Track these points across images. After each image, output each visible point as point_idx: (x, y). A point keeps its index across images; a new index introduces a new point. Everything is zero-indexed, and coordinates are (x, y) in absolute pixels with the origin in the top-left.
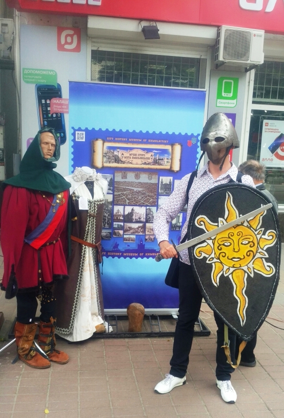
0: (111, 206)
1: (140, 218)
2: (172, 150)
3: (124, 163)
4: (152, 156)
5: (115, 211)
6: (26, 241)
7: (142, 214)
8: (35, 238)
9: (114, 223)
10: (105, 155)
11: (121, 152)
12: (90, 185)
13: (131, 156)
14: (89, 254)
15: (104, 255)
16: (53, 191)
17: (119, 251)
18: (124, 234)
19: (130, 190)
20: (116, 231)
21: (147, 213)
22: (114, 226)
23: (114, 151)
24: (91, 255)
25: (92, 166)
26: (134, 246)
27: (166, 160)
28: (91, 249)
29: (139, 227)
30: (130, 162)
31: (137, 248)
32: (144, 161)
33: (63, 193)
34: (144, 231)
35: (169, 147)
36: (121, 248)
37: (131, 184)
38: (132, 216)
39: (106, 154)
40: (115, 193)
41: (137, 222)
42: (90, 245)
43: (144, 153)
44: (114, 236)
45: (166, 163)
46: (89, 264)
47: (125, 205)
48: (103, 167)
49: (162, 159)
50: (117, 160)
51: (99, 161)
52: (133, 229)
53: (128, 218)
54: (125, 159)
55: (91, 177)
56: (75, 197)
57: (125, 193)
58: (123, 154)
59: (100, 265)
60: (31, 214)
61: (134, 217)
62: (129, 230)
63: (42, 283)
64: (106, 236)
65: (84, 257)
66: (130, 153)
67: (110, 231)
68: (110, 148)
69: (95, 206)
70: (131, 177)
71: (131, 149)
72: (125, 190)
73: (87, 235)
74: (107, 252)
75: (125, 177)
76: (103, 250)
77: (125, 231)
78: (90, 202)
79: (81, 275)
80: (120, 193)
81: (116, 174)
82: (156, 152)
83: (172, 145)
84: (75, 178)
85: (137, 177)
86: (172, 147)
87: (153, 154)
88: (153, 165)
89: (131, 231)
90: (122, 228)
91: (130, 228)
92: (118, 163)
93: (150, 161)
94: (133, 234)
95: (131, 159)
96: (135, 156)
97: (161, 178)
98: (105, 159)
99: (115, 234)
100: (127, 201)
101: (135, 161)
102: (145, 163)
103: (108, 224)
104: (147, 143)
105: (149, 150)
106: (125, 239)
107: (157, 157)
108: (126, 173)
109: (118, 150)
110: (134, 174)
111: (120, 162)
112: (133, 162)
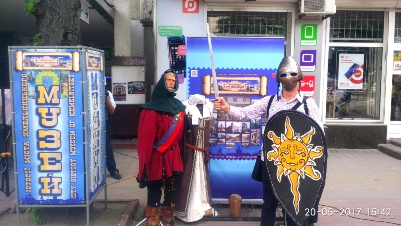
0: (216, 122)
1: (237, 130)
3: (225, 91)
5: (219, 125)
6: (155, 147)
7: (239, 127)
8: (161, 145)
9: (219, 134)
10: (211, 86)
11: (223, 83)
12: (200, 107)
13: (230, 86)
14: (199, 157)
15: (211, 158)
16: (173, 112)
17: (222, 155)
18: (225, 142)
20: (220, 139)
21: (243, 126)
22: (219, 136)
23: (218, 83)
24: (201, 157)
25: (203, 93)
26: (233, 151)
27: (256, 88)
28: (201, 152)
29: (237, 136)
30: (230, 90)
31: (235, 152)
33: (180, 113)
34: (241, 140)
35: (258, 79)
36: (224, 152)
38: (232, 128)
41: (235, 133)
42: (200, 150)
43: (240, 84)
45: (256, 90)
46: (200, 164)
47: (226, 121)
48: (210, 94)
49: (253, 87)
50: (220, 89)
51: (207, 91)
53: (229, 130)
54: (226, 88)
55: (201, 101)
56: (190, 115)
58: (224, 85)
59: (208, 164)
60: (158, 128)
61: (233, 129)
62: (229, 139)
63: (165, 177)
64: (213, 143)
65: (196, 158)
66: (230, 84)
67: (215, 139)
69: (203, 122)
70: (230, 100)
71: (230, 81)
73: (198, 142)
74: (214, 155)
76: (210, 153)
77: (226, 140)
78: (200, 119)
79: (194, 172)
82: (248, 82)
83: (260, 77)
84: (190, 102)
85: (235, 100)
86: (260, 79)
87: (246, 84)
88: (246, 91)
89: (231, 139)
90: (224, 137)
91: (230, 137)
92: (221, 91)
93: (244, 89)
94: (232, 141)
95: (231, 88)
96: (233, 86)
97: (252, 101)
98: (211, 89)
99: (219, 142)
101: (233, 89)
102: (241, 91)
103: (214, 134)
104: (242, 76)
105: (243, 81)
106: (226, 146)
107: (249, 86)
108: (227, 98)
109: (221, 82)
110: (233, 98)
111: (223, 90)
112: (232, 90)
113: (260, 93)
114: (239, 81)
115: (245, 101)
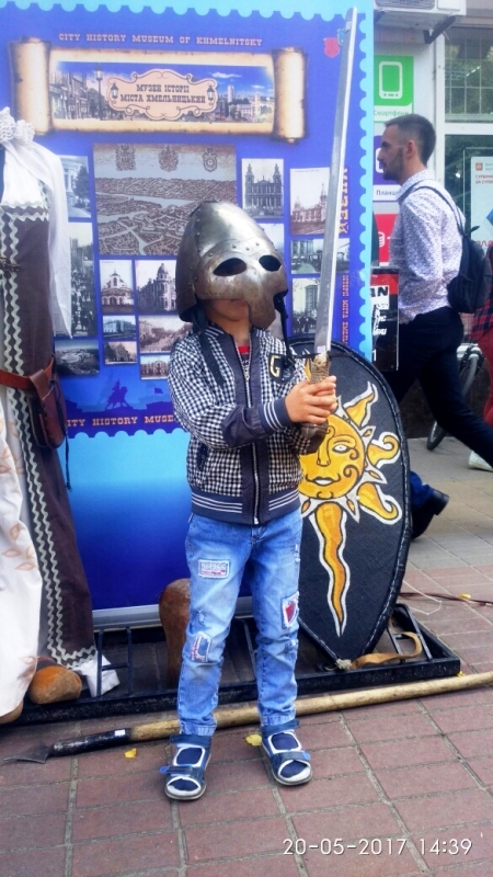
0: (89, 263)
2: (276, 68)
3: (121, 118)
4: (210, 90)
5: (105, 278)
9: (106, 319)
10: (56, 90)
11: (108, 79)
13: (144, 94)
15: (78, 429)
17: (129, 411)
18: (139, 355)
19: (149, 206)
20: (114, 345)
22: (107, 329)
23: (84, 77)
27: (258, 104)
28: (9, 395)
30: (142, 111)
32: (186, 108)
35: (263, 61)
36: (135, 399)
37: (150, 186)
38: (161, 292)
39: (58, 86)
40: (101, 219)
42: (5, 378)
43: (185, 83)
44: (108, 362)
45: (257, 112)
47: (134, 258)
48: (52, 133)
49: (246, 102)
50: (98, 107)
51: (37, 114)
52: (168, 334)
53: (151, 300)
54: (125, 104)
57: (131, 215)
58: (114, 87)
62: (157, 340)
64: (82, 365)
66: (140, 82)
67: (93, 346)
68: (71, 68)
70: (147, 163)
71: (142, 69)
72: (131, 206)
74: (90, 416)
75: (127, 163)
76: (74, 410)
77: (142, 344)
80: (115, 218)
81: (97, 155)
82: (224, 76)
83: (276, 54)
85: (168, 161)
86: (275, 61)
87: (214, 84)
88: (217, 120)
89: (164, 342)
90: (131, 333)
91: (160, 333)
92: (102, 116)
93: (207, 107)
95: (145, 103)
96: (155, 94)
97: (245, 163)
98: (56, 106)
99: (112, 355)
100: (142, 244)
101: (156, 109)
102: (191, 116)
103: (84, 323)
104: (192, 48)
105: (199, 73)
106: (145, 371)
107: (229, 94)
108: (130, 150)
109: (99, 73)
110: (159, 151)
111: (108, 114)
112: (151, 112)
114: (181, 69)
115: (215, 164)
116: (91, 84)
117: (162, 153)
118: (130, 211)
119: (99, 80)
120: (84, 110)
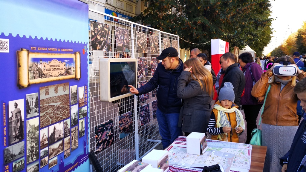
0: (37, 132)
1: (60, 136)
2: (75, 58)
3: (46, 77)
5: (41, 136)
7: (61, 130)
9: (41, 151)
10: (30, 69)
11: (44, 63)
18: (48, 160)
19: (52, 106)
20: (42, 160)
21: (65, 127)
22: (41, 155)
23: (37, 63)
25: (18, 85)
26: (57, 169)
27: (73, 69)
29: (60, 145)
31: (59, 170)
34: (63, 149)
35: (73, 56)
37: (52, 100)
38: (54, 136)
39: (31, 67)
40: (41, 115)
41: (58, 140)
44: (41, 167)
45: (73, 72)
47: (48, 126)
48: (29, 85)
49: (71, 69)
50: (41, 74)
51: (24, 79)
52: (55, 150)
53: (52, 140)
57: (48, 111)
61: (56, 136)
64: (34, 171)
67: (38, 163)
68: (36, 60)
70: (52, 92)
71: (51, 60)
72: (48, 108)
75: (47, 93)
77: (49, 156)
80: (44, 113)
81: (41, 91)
82: (66, 61)
83: (75, 53)
85: (56, 90)
86: (75, 56)
89: (54, 153)
90: (47, 153)
91: (53, 150)
92: (41, 77)
94: (55, 155)
95: (51, 72)
97: (71, 87)
98: (31, 75)
99: (42, 164)
100: (51, 120)
102: (61, 75)
103: (35, 155)
104: (61, 52)
105: (62, 60)
106: (50, 165)
107: (68, 66)
108: (48, 88)
109: (41, 62)
110: (54, 87)
111: (43, 76)
112: (53, 75)
113: (76, 76)
114: (59, 59)
115: (66, 89)
116: (39, 66)
117: (55, 88)
118: (48, 109)
119: (41, 64)
120: (38, 75)
